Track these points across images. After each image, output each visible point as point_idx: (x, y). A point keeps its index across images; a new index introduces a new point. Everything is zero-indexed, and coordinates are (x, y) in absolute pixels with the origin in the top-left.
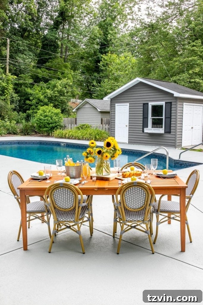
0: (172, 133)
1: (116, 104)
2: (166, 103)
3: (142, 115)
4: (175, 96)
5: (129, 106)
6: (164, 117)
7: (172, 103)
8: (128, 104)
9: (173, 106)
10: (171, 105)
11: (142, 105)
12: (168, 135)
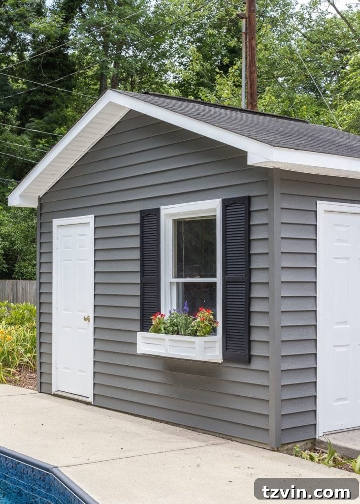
0: (256, 364)
1: (56, 222)
2: (227, 205)
3: (137, 267)
4: (252, 161)
5: (95, 228)
6: (218, 280)
7: (253, 200)
8: (90, 219)
9: (256, 220)
10: (249, 214)
11: (136, 219)
12: (237, 374)
